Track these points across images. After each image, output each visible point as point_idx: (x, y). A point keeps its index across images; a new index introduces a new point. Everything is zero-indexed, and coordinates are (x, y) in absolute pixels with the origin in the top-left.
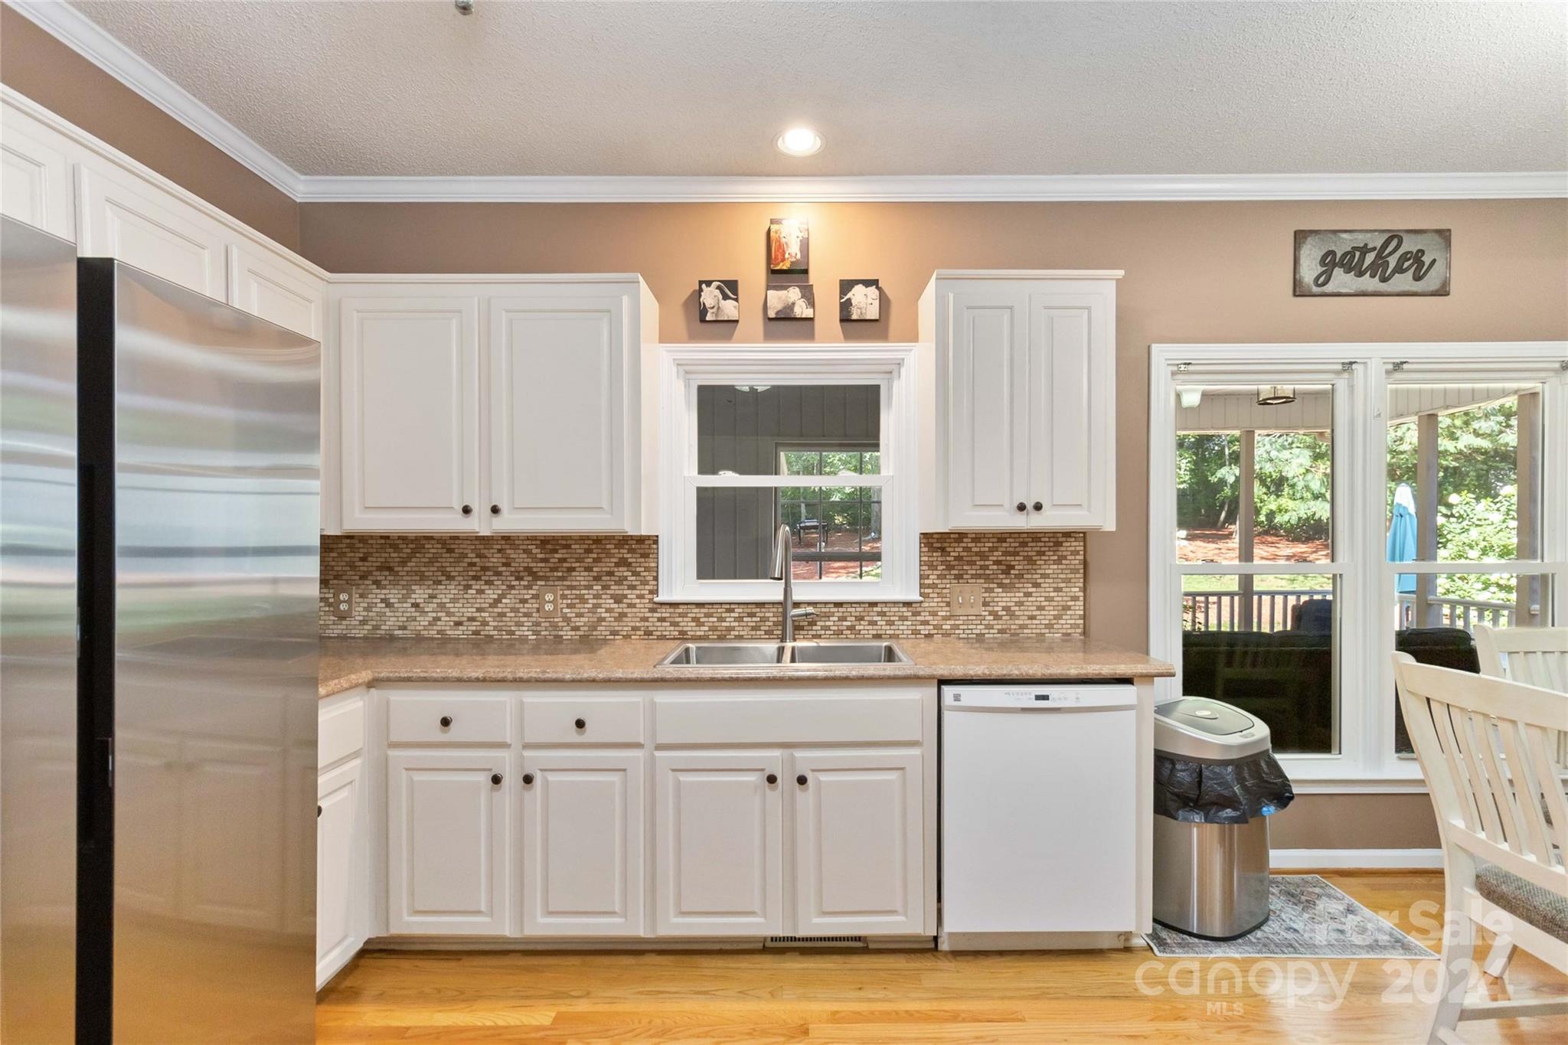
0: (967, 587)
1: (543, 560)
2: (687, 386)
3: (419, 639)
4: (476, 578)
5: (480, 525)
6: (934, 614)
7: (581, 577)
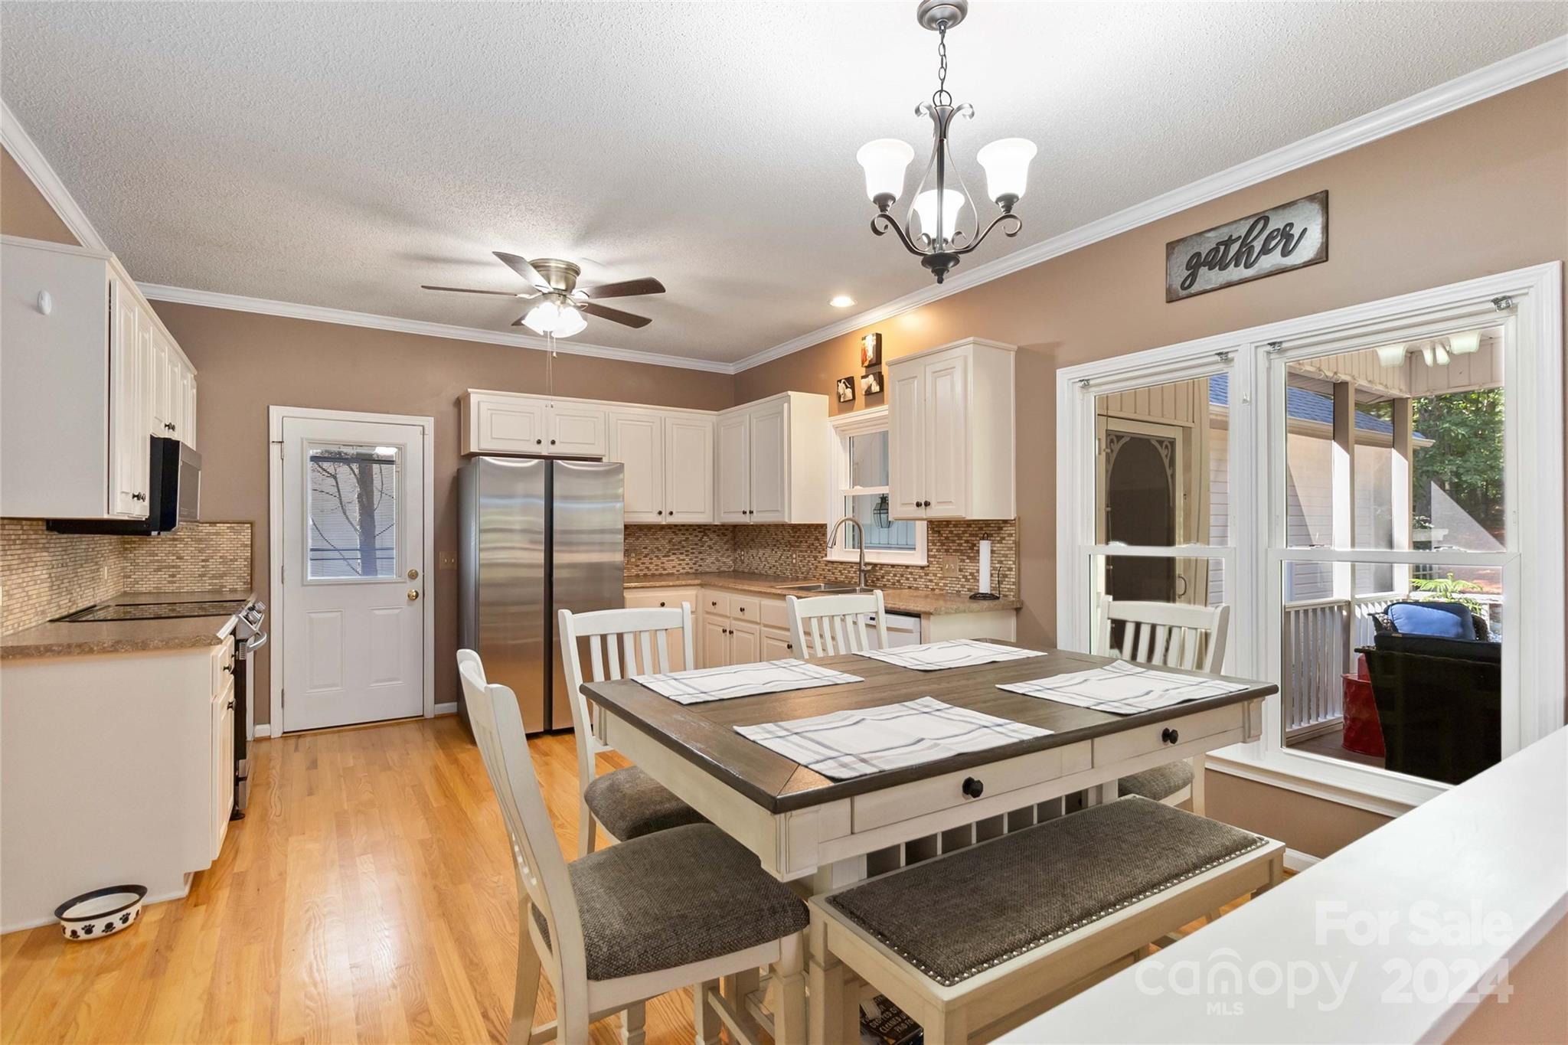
0: (950, 558)
1: (793, 537)
2: (842, 439)
3: (761, 574)
4: (775, 545)
5: (746, 520)
6: (935, 575)
7: (804, 545)
